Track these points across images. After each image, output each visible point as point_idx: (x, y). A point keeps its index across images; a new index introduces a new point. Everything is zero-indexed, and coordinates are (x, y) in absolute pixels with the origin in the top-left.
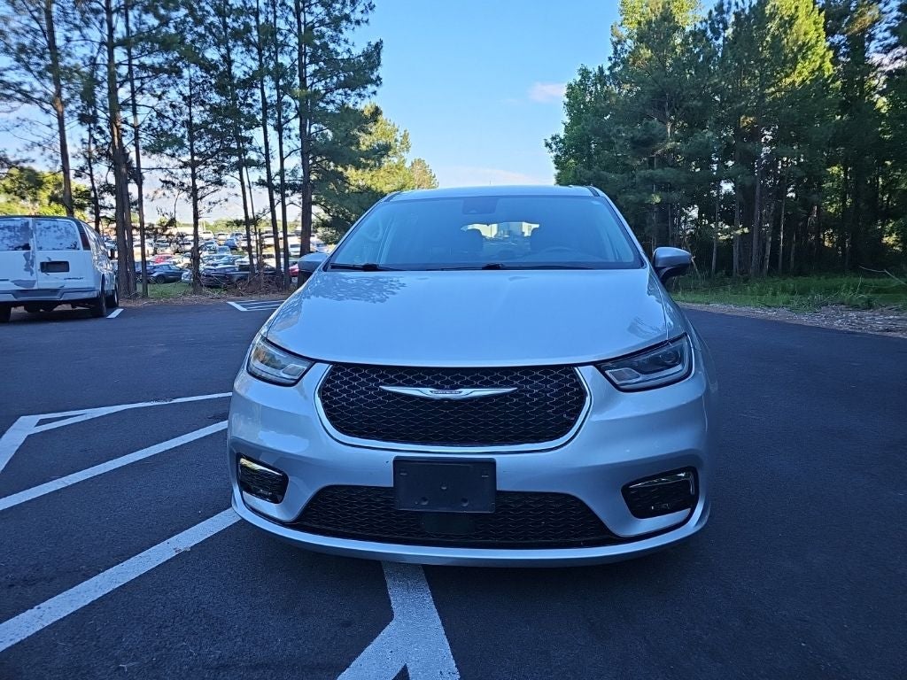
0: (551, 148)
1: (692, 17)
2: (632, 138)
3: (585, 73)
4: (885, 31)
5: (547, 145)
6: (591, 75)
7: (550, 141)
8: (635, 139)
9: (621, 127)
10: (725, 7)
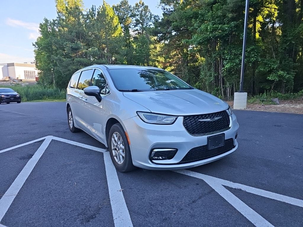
0: (35, 46)
1: (85, 10)
2: (72, 47)
3: (46, 21)
4: (133, 26)
5: (33, 45)
6: (49, 22)
7: (35, 44)
8: (73, 47)
9: (67, 43)
10: (94, 9)
